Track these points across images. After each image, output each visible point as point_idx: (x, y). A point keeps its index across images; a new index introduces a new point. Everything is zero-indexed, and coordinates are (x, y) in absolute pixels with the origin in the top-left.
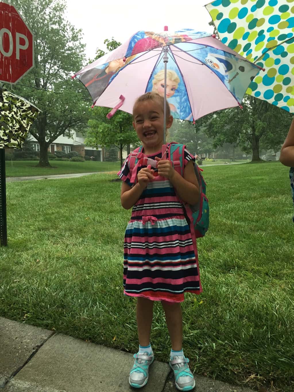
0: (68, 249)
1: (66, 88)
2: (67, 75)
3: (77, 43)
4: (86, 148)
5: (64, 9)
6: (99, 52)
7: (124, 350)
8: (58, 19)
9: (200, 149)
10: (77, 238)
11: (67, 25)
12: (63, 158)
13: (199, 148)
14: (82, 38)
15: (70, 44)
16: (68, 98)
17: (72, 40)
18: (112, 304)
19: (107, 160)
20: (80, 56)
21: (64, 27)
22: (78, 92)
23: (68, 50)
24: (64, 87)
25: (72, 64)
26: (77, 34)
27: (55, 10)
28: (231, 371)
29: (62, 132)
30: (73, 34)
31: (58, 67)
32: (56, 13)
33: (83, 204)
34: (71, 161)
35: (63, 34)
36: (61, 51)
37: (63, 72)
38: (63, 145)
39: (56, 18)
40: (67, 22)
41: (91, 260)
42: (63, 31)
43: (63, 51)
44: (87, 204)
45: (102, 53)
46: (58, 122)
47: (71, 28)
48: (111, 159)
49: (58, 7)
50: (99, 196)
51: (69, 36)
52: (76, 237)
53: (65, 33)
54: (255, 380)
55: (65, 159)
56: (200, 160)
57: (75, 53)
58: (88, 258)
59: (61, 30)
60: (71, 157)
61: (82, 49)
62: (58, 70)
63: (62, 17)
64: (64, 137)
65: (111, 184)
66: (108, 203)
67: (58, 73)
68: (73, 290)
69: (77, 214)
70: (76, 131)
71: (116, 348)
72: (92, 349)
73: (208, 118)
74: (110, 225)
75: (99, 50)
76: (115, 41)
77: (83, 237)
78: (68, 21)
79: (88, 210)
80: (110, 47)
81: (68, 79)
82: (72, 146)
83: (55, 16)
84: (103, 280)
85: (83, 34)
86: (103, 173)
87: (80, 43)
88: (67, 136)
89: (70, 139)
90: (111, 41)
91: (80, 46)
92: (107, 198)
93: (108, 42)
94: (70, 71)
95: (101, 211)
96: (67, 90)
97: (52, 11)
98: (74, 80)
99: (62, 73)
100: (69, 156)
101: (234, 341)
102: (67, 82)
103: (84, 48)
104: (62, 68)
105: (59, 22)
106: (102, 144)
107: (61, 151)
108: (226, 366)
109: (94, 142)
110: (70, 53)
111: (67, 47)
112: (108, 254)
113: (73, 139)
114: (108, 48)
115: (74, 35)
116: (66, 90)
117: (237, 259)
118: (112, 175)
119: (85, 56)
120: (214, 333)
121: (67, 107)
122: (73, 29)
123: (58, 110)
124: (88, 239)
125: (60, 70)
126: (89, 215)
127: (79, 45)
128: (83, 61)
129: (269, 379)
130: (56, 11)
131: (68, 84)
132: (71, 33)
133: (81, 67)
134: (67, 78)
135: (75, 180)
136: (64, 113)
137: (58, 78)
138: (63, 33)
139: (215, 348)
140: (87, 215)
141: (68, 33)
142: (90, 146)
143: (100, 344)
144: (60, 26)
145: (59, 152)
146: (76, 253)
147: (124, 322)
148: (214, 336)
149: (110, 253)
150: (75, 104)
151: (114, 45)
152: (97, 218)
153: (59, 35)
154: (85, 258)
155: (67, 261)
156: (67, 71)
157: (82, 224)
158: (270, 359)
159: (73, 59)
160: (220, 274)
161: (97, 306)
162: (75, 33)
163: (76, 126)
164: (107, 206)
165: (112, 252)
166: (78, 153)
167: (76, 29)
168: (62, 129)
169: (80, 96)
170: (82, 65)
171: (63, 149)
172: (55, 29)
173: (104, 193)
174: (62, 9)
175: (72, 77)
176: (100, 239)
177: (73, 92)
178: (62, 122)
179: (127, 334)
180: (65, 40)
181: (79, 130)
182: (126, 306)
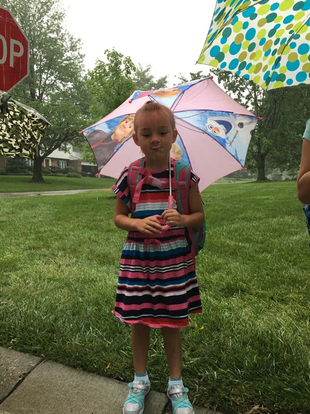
0: (60, 269)
1: (63, 99)
2: (64, 86)
3: (76, 53)
4: (83, 164)
5: (63, 17)
6: (99, 63)
7: (118, 379)
8: (56, 27)
10: (70, 258)
11: (65, 34)
12: (58, 174)
14: (81, 48)
15: (68, 54)
16: (65, 110)
17: (70, 50)
18: (106, 329)
20: (78, 67)
21: (63, 36)
22: (76, 104)
23: (66, 60)
24: (61, 98)
25: (70, 75)
26: (76, 44)
27: (53, 18)
28: (234, 402)
29: (58, 146)
30: (72, 44)
31: (55, 77)
33: (79, 222)
34: (66, 177)
35: (61, 43)
36: (58, 60)
37: (60, 83)
38: (58, 160)
39: (54, 27)
40: (66, 31)
41: (85, 282)
42: (62, 40)
43: (61, 61)
44: (82, 222)
45: (102, 63)
46: (53, 135)
47: (70, 38)
49: (56, 15)
50: (95, 214)
51: (67, 46)
52: (69, 257)
53: (63, 42)
54: (258, 411)
55: (61, 174)
57: (73, 63)
58: (82, 280)
59: (59, 39)
60: (66, 173)
61: (81, 60)
62: (55, 81)
63: (60, 26)
64: (59, 152)
65: (109, 202)
66: (105, 221)
67: (55, 84)
68: (65, 313)
69: (72, 232)
70: (72, 145)
71: (110, 376)
72: (84, 377)
74: (106, 245)
75: (99, 61)
76: (116, 52)
77: (77, 258)
78: (66, 30)
79: (83, 228)
80: (110, 58)
81: (65, 90)
82: (68, 161)
83: (53, 25)
84: (97, 303)
85: (82, 44)
86: (100, 190)
87: (79, 53)
88: (63, 150)
90: (111, 51)
91: (79, 57)
92: (104, 216)
93: (108, 52)
94: (67, 82)
95: (97, 230)
96: (64, 102)
97: (50, 19)
99: (59, 83)
100: (65, 171)
101: (237, 370)
102: (64, 93)
103: (83, 58)
104: (59, 79)
105: (58, 31)
107: (56, 166)
108: (228, 396)
109: (91, 157)
110: (68, 63)
111: (65, 57)
112: (103, 276)
113: (70, 153)
114: (108, 58)
115: (73, 45)
116: (63, 102)
117: (241, 283)
118: (110, 192)
119: (83, 67)
120: (216, 360)
121: (64, 119)
122: (72, 38)
123: (54, 123)
124: (82, 259)
125: (57, 81)
126: (84, 234)
127: (78, 55)
128: (81, 71)
129: (273, 411)
130: (55, 20)
131: (65, 96)
132: (70, 42)
133: (79, 78)
135: (70, 197)
136: (60, 126)
137: (55, 89)
138: (62, 42)
139: (216, 377)
140: (82, 234)
141: (66, 43)
142: (88, 161)
143: (93, 372)
144: (58, 34)
145: (54, 167)
146: (69, 274)
147: (119, 348)
148: (215, 363)
149: (106, 274)
150: (73, 117)
151: (115, 56)
152: (93, 237)
153: (56, 44)
154: (79, 280)
155: (59, 282)
156: (65, 82)
157: (77, 244)
158: (275, 389)
159: (71, 69)
160: (223, 298)
161: (90, 331)
162: (74, 43)
163: (73, 140)
164: (104, 224)
165: (108, 274)
166: (74, 169)
167: (75, 39)
168: (58, 142)
169: (78, 108)
170: (80, 76)
171: (58, 164)
172: (53, 38)
173: (101, 211)
174: (61, 17)
175: (70, 88)
176: (96, 260)
177: (71, 104)
178: (58, 136)
179: (122, 362)
180: (63, 50)
181: (76, 144)
182: (122, 331)
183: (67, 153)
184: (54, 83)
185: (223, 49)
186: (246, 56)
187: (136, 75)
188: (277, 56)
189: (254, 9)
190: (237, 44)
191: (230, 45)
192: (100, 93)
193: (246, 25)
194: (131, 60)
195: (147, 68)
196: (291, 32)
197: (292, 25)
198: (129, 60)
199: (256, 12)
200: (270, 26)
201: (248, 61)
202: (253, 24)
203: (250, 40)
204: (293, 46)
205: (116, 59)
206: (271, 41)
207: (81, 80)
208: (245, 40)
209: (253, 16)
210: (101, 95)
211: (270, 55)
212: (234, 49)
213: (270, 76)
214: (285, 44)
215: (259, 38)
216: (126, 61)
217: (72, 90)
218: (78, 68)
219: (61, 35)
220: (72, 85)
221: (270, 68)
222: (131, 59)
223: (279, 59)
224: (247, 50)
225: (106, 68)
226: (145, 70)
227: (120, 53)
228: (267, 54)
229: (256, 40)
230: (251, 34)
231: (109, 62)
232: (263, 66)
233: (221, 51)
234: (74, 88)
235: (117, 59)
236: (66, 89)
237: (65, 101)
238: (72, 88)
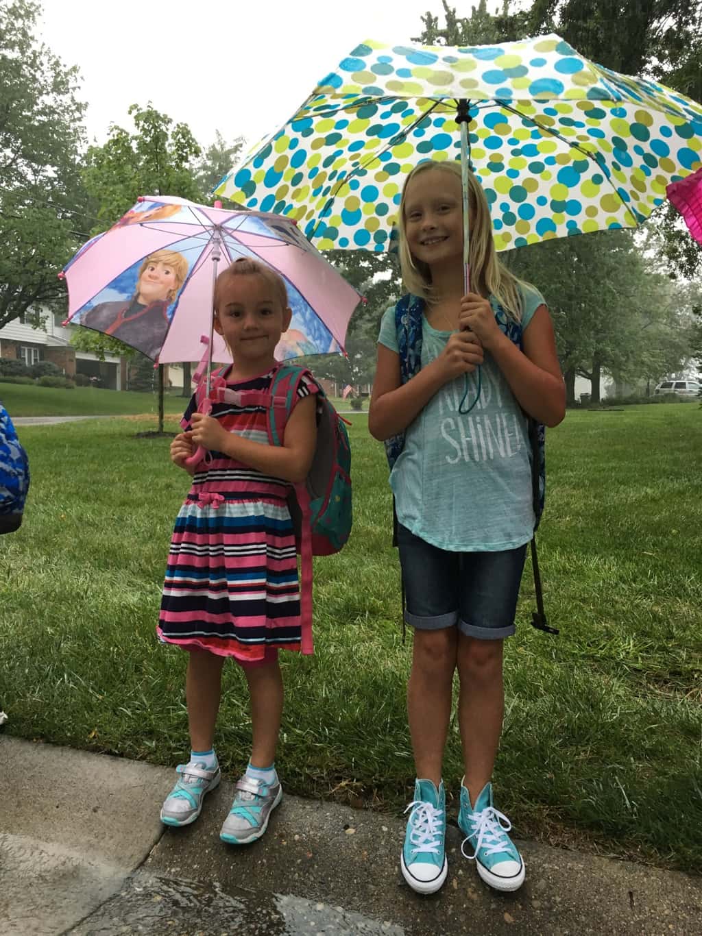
0: (10, 577)
1: (33, 204)
2: (36, 172)
3: (66, 99)
4: (80, 356)
5: (36, 14)
6: (116, 132)
7: (109, 753)
8: (20, 36)
9: (359, 372)
10: (34, 556)
11: (41, 53)
12: (17, 378)
13: (356, 369)
14: (79, 88)
15: (48, 100)
16: (36, 230)
17: (53, 91)
18: (95, 676)
19: (133, 386)
20: (71, 131)
21: (35, 57)
22: (64, 217)
23: (42, 112)
24: (27, 202)
25: (52, 148)
26: (66, 77)
27: (14, 14)
28: (308, 776)
29: (19, 313)
30: (56, 77)
31: (13, 151)
32: (15, 22)
33: (58, 485)
34: (39, 385)
35: (31, 74)
36: (24, 113)
37: (26, 165)
38: (18, 345)
39: (15, 35)
40: (42, 47)
41: (61, 598)
42: (32, 66)
43: (29, 114)
44: (68, 486)
45: (124, 135)
46: (7, 285)
47: (52, 62)
48: (142, 385)
49: (21, 7)
50: (99, 469)
51: (45, 81)
52: (32, 555)
53: (35, 71)
54: (346, 789)
55: (25, 379)
56: (358, 397)
57: (59, 122)
58: (56, 595)
59: (26, 63)
60: (39, 375)
61: (77, 115)
62: (14, 160)
63: (30, 34)
64: (22, 326)
65: (134, 444)
66: (119, 485)
67: (15, 167)
68: (14, 653)
69: (41, 505)
70: (53, 311)
71: (96, 750)
72: (45, 753)
73: (376, 302)
74: (116, 531)
75: (117, 128)
76: (156, 112)
77: (49, 554)
78: (44, 44)
79: (67, 498)
80: (142, 123)
81: (38, 183)
82: (42, 349)
83: (11, 29)
84: (82, 635)
85: (82, 78)
86: (117, 417)
87: (73, 100)
88: (31, 322)
89: (39, 331)
90: (145, 109)
91: (73, 108)
92: (117, 472)
93: (138, 110)
94: (45, 164)
95: (99, 502)
96: (34, 212)
97: (6, 16)
98: (53, 186)
99: (22, 165)
100: (36, 372)
101: (324, 730)
102: (35, 190)
103: (83, 112)
104: (24, 156)
105: (23, 45)
106: (114, 347)
107: (14, 358)
108: (299, 768)
109: (95, 342)
110: (46, 120)
111: (40, 106)
112: (102, 589)
113: (45, 330)
114: (137, 125)
115: (59, 79)
116: (32, 211)
117: (373, 598)
118: (139, 423)
119: (83, 132)
120: (290, 718)
121: (34, 251)
122: (57, 64)
123: (8, 258)
124: (61, 558)
125: (19, 161)
126: (68, 510)
127: (70, 103)
128: (78, 142)
129: (370, 786)
130: (16, 18)
131: (38, 197)
132: (52, 73)
133: (72, 157)
134: (36, 180)
135: (44, 432)
136: (24, 266)
137: (14, 178)
138: (32, 71)
139: (285, 741)
140: (65, 509)
141: (43, 73)
142: (87, 351)
143: (63, 745)
144: (23, 53)
145: (10, 362)
146: (29, 586)
147: (117, 705)
148: (289, 722)
149: (107, 586)
150: (55, 245)
151: (151, 119)
152: (89, 516)
153: (20, 76)
154: (49, 595)
155: (8, 601)
156: (38, 165)
157: (51, 528)
158: (379, 753)
159: (53, 136)
160: (334, 625)
161: (64, 679)
162: (62, 74)
163: (54, 301)
164: (116, 491)
165: (112, 585)
166: (56, 367)
167: (65, 66)
168: (19, 304)
169: (68, 228)
170: (75, 152)
171: (19, 355)
172: (12, 61)
173: (112, 463)
174: (33, 13)
175: (50, 178)
176: (89, 559)
177: (51, 215)
178: (18, 288)
179: (119, 725)
180: (35, 89)
181: (62, 310)
182: (126, 680)
183: (38, 329)
184: (11, 165)
185: (255, 176)
186: (287, 192)
187: (209, 159)
188: (329, 197)
189: (312, 122)
190: (277, 171)
191: (266, 171)
192: (117, 201)
193: (294, 143)
194: (188, 132)
195: (235, 144)
196: (354, 165)
197: (359, 155)
198: (184, 132)
199: (313, 126)
200: (328, 151)
201: (288, 200)
202: (305, 143)
203: (296, 167)
204: (355, 185)
205: (155, 127)
206: (325, 173)
207: (76, 162)
208: (289, 166)
209: (307, 132)
210: (118, 206)
211: (320, 195)
212: (272, 178)
213: (315, 227)
214: (342, 179)
215: (309, 167)
216: (177, 133)
217: (56, 183)
218: (69, 133)
219: (32, 55)
220: (54, 171)
221: (315, 216)
222: (189, 128)
223: (331, 202)
224: (289, 183)
225: (131, 145)
226: (230, 148)
227: (164, 115)
228: (315, 194)
229: (305, 169)
230: (299, 158)
231: (138, 133)
232: (309, 210)
233: (252, 179)
234: (60, 178)
235: (159, 127)
236: (40, 181)
237: (36, 210)
238: (55, 179)
